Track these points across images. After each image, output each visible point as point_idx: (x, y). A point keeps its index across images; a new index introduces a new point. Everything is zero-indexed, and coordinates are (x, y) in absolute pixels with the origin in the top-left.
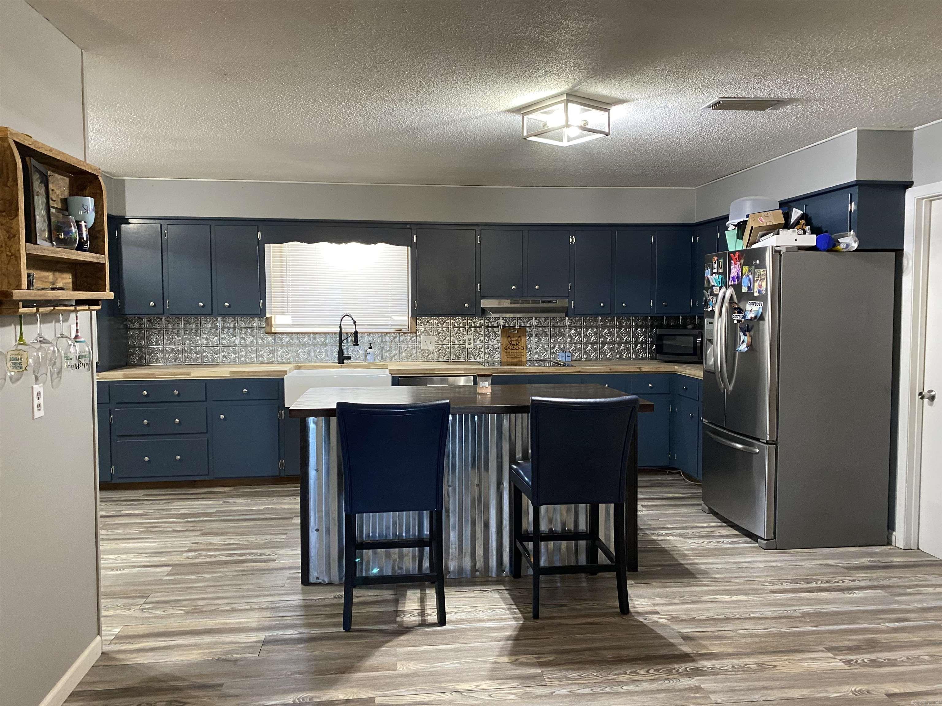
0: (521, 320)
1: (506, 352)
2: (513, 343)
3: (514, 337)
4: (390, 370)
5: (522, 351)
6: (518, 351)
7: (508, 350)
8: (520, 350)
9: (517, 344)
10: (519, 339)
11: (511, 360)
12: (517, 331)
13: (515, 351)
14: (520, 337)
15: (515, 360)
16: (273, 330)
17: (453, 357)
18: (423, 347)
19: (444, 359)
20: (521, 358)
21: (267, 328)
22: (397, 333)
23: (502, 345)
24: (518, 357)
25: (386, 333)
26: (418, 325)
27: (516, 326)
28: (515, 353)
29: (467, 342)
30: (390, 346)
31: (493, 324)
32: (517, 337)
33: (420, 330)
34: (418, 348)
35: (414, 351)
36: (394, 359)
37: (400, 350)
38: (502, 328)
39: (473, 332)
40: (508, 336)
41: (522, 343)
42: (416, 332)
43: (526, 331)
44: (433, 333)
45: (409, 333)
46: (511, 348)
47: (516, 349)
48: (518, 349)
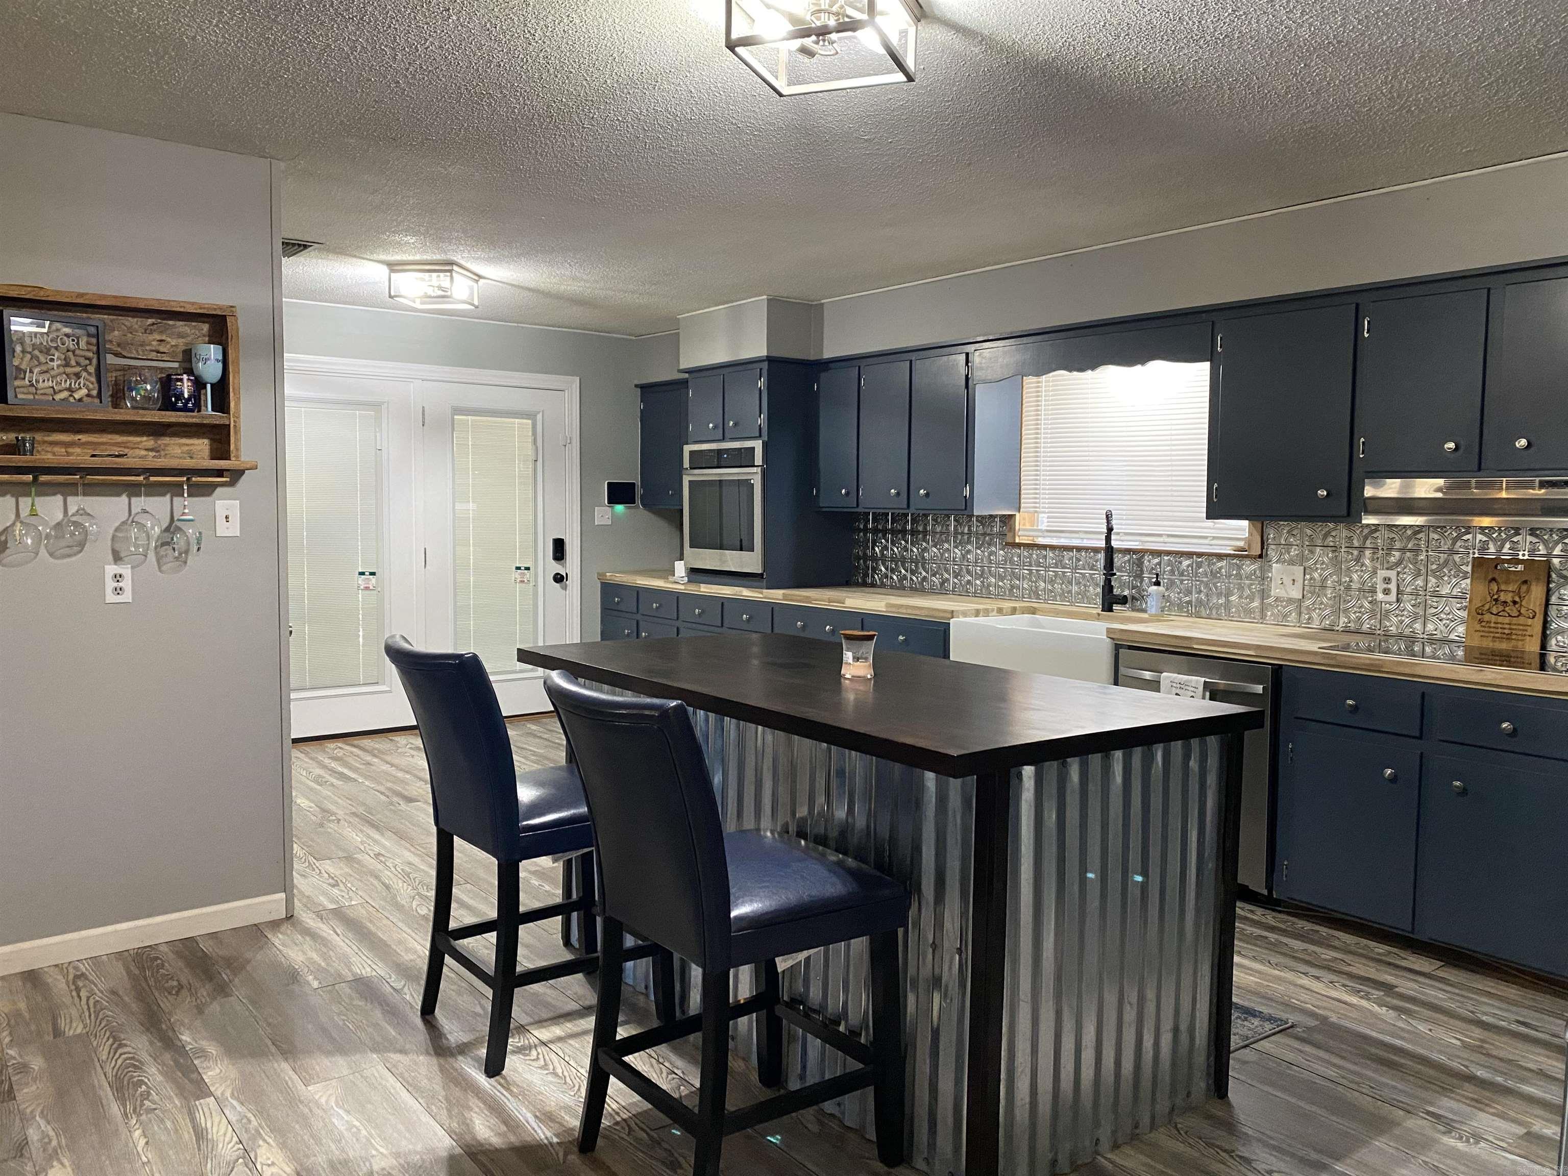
0: (1537, 536)
1: (1480, 621)
2: (1502, 598)
3: (1507, 582)
4: (1109, 631)
5: (1530, 622)
6: (1515, 620)
7: (1487, 617)
8: (1521, 620)
9: (1515, 603)
10: (1524, 588)
11: (1491, 644)
12: (1520, 567)
13: (1507, 620)
14: (1525, 582)
15: (1504, 646)
16: (1017, 541)
17: (1343, 620)
18: (1276, 591)
19: (1323, 624)
20: (1522, 640)
21: (1009, 535)
22: (1220, 557)
23: (1470, 601)
24: (1514, 637)
25: (1200, 555)
26: (1268, 539)
27: (1521, 553)
28: (1507, 626)
29: (1380, 587)
30: (1207, 585)
31: (1454, 544)
32: (1516, 581)
33: (1272, 553)
34: (1264, 594)
35: (1256, 599)
36: (1214, 612)
37: (1228, 594)
38: (1476, 555)
39: (1399, 563)
40: (1490, 577)
41: (1529, 600)
42: (1261, 556)
43: (1550, 568)
44: (1301, 560)
45: (1246, 556)
46: (1494, 610)
47: (1510, 616)
48: (1518, 616)
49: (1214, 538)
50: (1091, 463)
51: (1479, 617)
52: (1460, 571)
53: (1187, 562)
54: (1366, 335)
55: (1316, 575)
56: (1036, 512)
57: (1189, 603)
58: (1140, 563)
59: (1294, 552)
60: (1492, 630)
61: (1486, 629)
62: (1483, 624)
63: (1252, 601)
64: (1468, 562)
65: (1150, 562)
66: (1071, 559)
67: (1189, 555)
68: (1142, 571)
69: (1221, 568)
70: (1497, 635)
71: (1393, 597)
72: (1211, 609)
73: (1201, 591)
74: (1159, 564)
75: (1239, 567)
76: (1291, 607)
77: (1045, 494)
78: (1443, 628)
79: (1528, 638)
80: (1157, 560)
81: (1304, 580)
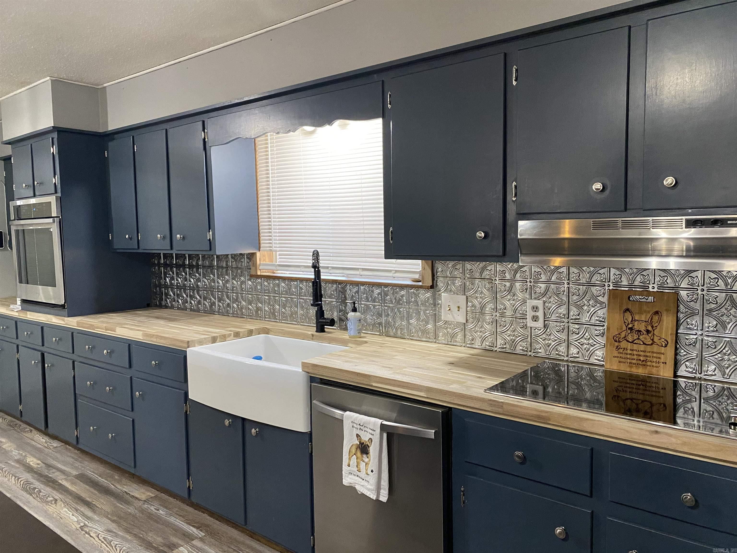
1: (618, 348)
3: (640, 313)
7: (624, 344)
10: (656, 318)
11: (628, 369)
12: (651, 299)
14: (657, 313)
15: (641, 371)
16: (259, 273)
17: (500, 342)
18: (445, 316)
19: (484, 344)
20: (657, 367)
21: (253, 268)
22: (402, 287)
23: (608, 328)
24: (649, 363)
25: (386, 285)
26: (437, 272)
27: (651, 286)
28: (642, 353)
29: (530, 314)
30: (392, 310)
31: (591, 278)
32: (649, 312)
33: (441, 283)
34: (436, 318)
35: (431, 322)
36: (399, 332)
37: (409, 317)
38: (611, 288)
39: (544, 294)
40: (625, 308)
41: (661, 329)
42: (432, 287)
43: (678, 300)
44: (464, 290)
45: (421, 287)
46: (630, 339)
47: (644, 344)
48: (652, 344)
49: (396, 271)
50: (306, 212)
51: (617, 344)
52: (597, 301)
53: (378, 291)
54: (514, 83)
55: (476, 302)
56: (271, 250)
57: (380, 324)
58: (343, 291)
59: (458, 283)
60: (629, 356)
61: (623, 356)
62: (621, 351)
63: (427, 323)
64: (604, 294)
65: (350, 291)
66: (296, 287)
67: (379, 285)
68: (345, 298)
69: (402, 296)
70: (634, 361)
71: (540, 324)
72: (397, 330)
73: (388, 315)
74: (357, 292)
75: (417, 295)
76: (457, 330)
77: (276, 236)
78: (584, 352)
79: (662, 365)
80: (355, 290)
81: (467, 307)
